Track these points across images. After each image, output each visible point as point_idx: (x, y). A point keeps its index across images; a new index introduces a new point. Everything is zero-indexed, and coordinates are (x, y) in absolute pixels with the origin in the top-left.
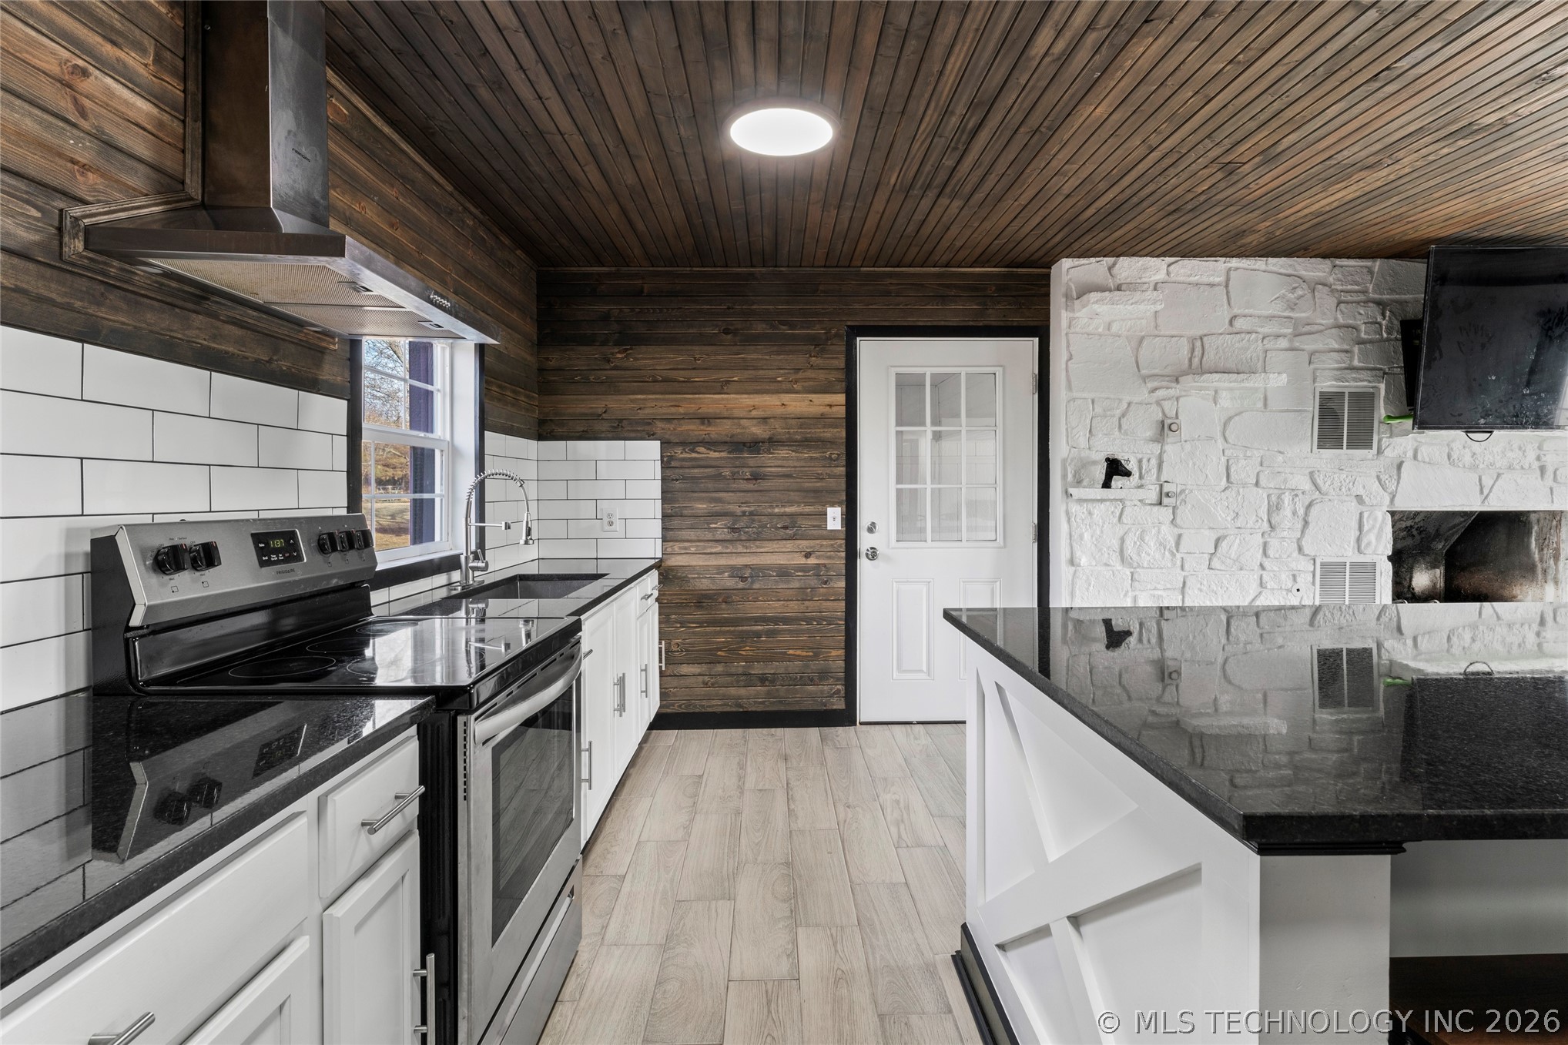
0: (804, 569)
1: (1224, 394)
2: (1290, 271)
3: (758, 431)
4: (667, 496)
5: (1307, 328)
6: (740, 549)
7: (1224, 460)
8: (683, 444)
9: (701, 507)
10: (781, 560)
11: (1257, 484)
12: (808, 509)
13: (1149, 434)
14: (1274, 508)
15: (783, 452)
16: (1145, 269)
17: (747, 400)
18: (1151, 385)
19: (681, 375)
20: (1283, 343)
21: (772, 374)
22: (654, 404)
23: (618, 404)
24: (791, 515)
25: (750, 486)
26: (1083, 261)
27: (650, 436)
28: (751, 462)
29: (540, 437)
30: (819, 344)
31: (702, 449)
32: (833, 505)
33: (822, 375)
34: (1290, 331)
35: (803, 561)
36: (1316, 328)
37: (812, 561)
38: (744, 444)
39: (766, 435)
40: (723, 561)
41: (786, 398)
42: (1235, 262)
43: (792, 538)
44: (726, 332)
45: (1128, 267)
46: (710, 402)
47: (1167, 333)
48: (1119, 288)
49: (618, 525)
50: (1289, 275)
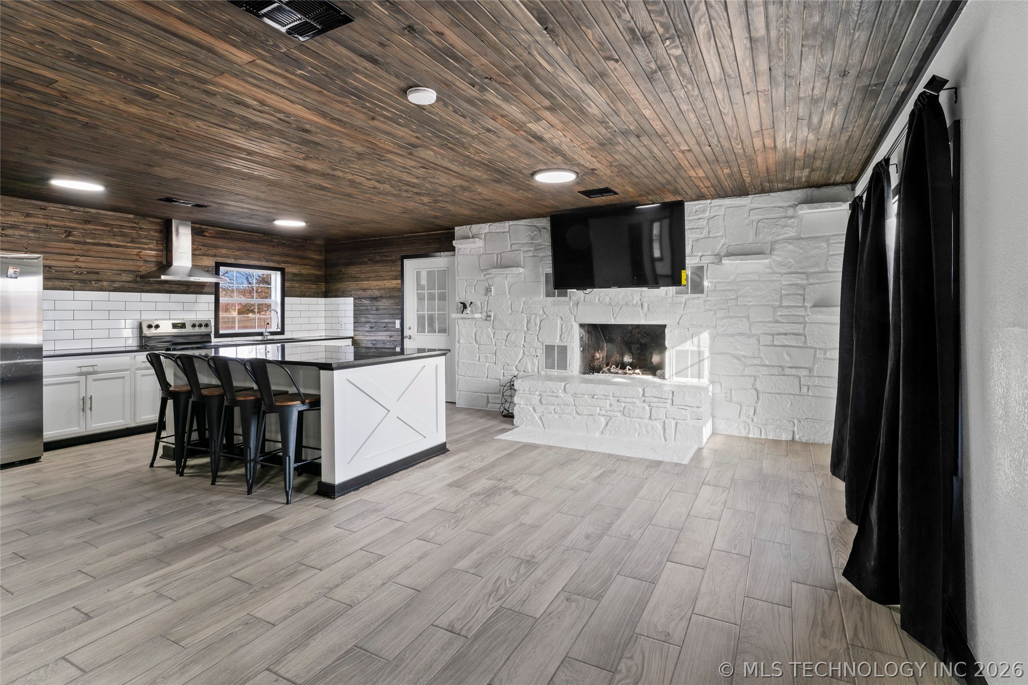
0: (389, 341)
1: (509, 276)
2: (532, 224)
3: (377, 293)
4: (356, 316)
5: (539, 247)
6: (373, 334)
7: (509, 302)
8: (358, 298)
9: (363, 320)
10: (383, 338)
11: (522, 312)
12: (391, 321)
13: (483, 292)
14: (528, 322)
15: (384, 301)
16: (480, 228)
17: (375, 283)
18: (485, 273)
19: (358, 275)
20: (530, 254)
21: (381, 273)
22: (352, 285)
23: (342, 286)
24: (386, 323)
25: (375, 312)
26: (461, 227)
27: (350, 296)
28: (376, 304)
29: (325, 297)
30: (393, 262)
31: (363, 300)
32: (397, 319)
33: (394, 273)
34: (533, 249)
35: (389, 339)
36: (543, 247)
37: (392, 339)
38: (374, 298)
39: (379, 295)
40: (368, 338)
41: (385, 282)
42: (511, 223)
43: (386, 331)
44: (369, 260)
45: (476, 228)
46: (365, 284)
47: (490, 252)
48: (473, 237)
49: (343, 325)
50: (531, 226)
